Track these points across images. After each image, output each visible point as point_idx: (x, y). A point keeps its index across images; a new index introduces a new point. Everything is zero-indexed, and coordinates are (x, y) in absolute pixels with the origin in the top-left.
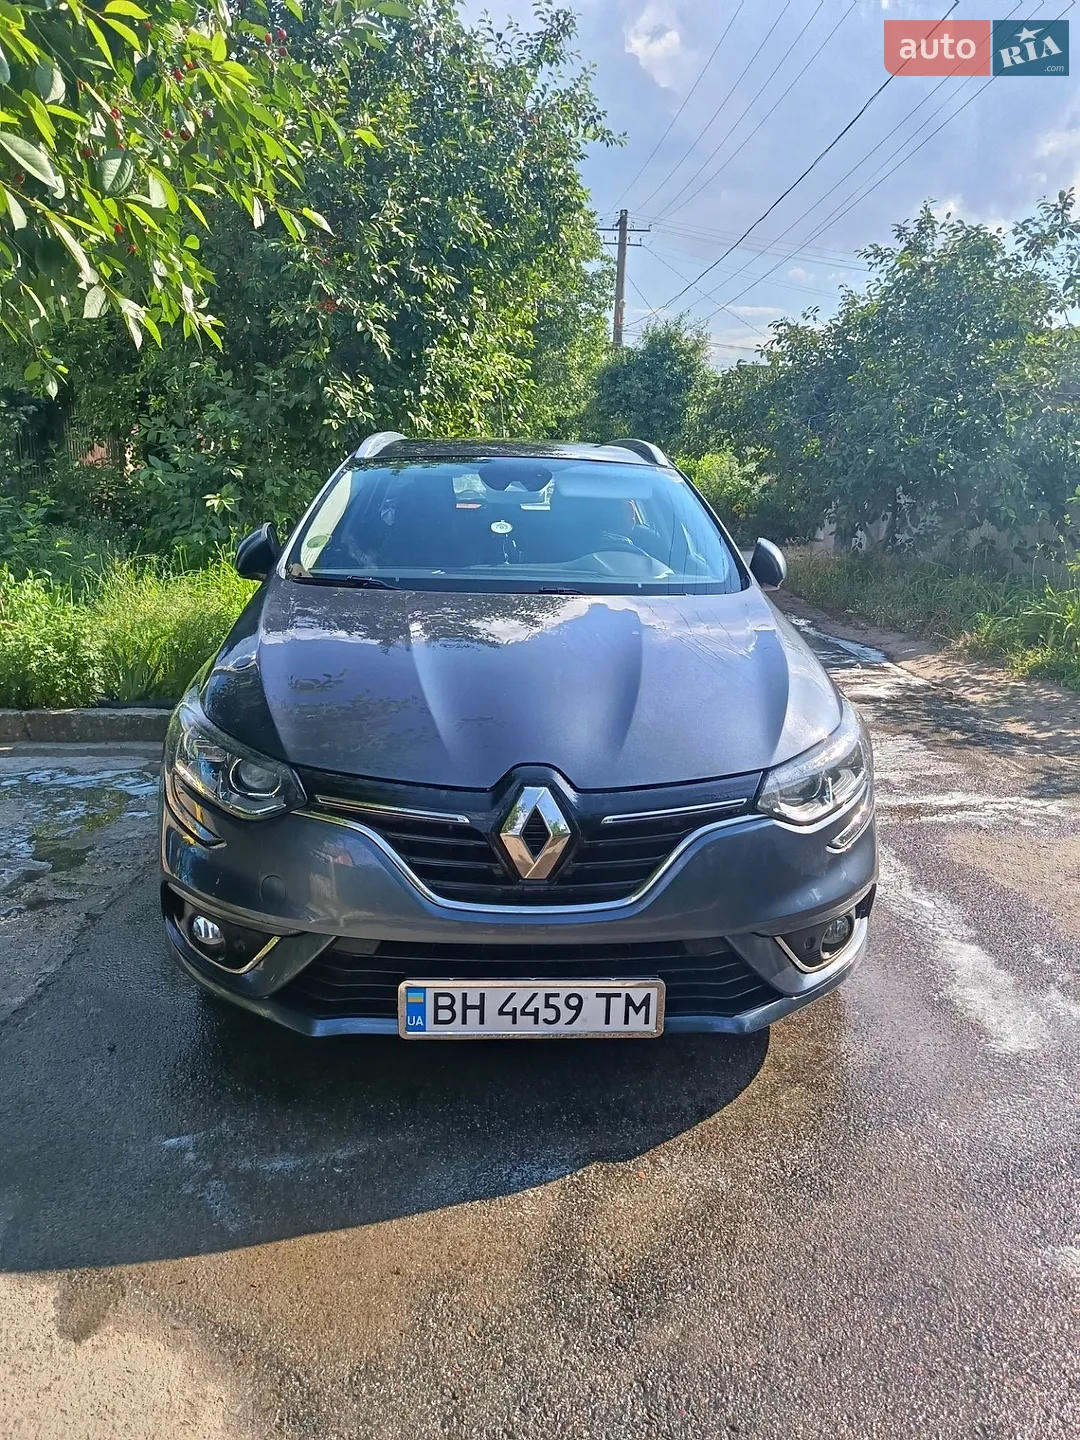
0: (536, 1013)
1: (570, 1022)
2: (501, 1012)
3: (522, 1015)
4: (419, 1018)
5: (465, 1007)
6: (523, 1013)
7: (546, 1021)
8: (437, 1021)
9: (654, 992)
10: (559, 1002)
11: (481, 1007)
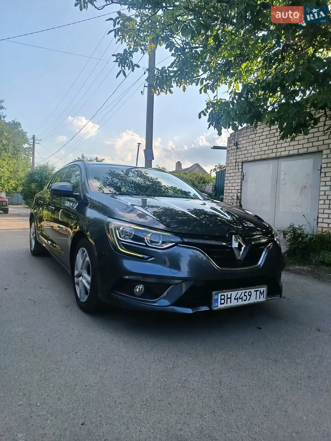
0: (242, 298)
1: (249, 300)
2: (235, 299)
3: (239, 299)
4: (217, 303)
5: (227, 298)
6: (240, 299)
7: (244, 300)
8: (221, 304)
9: (265, 288)
10: (246, 294)
11: (231, 298)
